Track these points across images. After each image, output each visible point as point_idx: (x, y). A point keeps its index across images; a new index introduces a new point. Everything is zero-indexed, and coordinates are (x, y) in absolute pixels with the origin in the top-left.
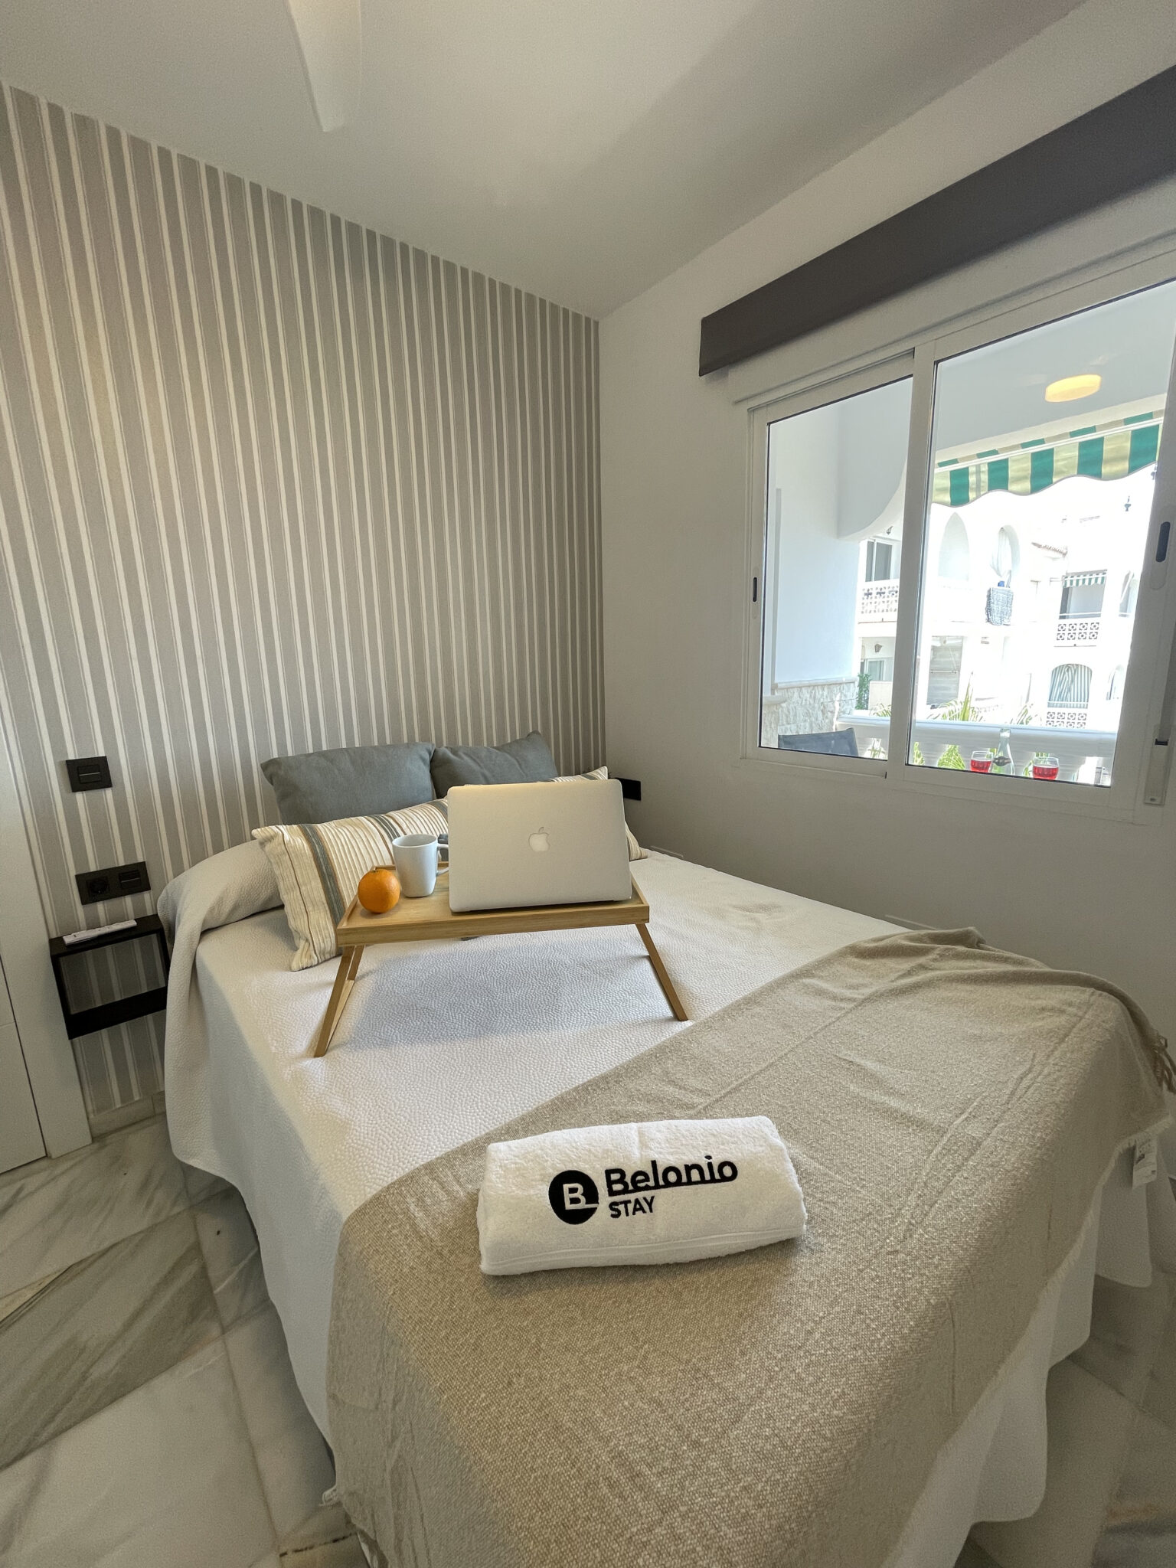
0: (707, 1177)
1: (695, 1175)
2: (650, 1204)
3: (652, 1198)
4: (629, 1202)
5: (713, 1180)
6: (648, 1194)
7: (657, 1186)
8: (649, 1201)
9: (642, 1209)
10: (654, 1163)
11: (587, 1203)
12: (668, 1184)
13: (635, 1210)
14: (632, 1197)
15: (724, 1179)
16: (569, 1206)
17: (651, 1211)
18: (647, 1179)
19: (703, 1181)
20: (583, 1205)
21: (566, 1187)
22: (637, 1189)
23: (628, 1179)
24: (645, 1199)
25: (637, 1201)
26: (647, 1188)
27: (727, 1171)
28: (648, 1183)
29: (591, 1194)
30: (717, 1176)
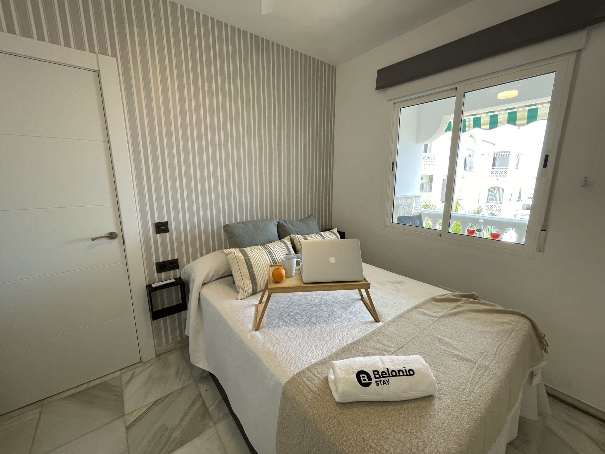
0: (405, 374)
1: (401, 373)
2: (388, 382)
3: (388, 380)
4: (381, 381)
5: (407, 375)
6: (387, 379)
7: (389, 376)
8: (387, 380)
9: (385, 383)
10: (387, 369)
11: (369, 381)
12: (393, 376)
13: (384, 384)
14: (382, 379)
15: (410, 375)
16: (363, 382)
17: (388, 384)
18: (386, 374)
19: (404, 375)
20: (367, 381)
21: (361, 376)
22: (383, 377)
23: (380, 374)
24: (386, 380)
25: (384, 381)
26: (386, 377)
27: (411, 372)
28: (387, 375)
29: (369, 378)
30: (408, 374)
